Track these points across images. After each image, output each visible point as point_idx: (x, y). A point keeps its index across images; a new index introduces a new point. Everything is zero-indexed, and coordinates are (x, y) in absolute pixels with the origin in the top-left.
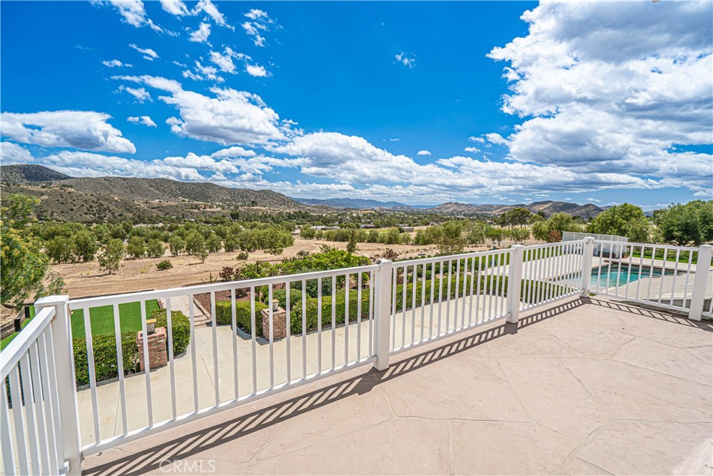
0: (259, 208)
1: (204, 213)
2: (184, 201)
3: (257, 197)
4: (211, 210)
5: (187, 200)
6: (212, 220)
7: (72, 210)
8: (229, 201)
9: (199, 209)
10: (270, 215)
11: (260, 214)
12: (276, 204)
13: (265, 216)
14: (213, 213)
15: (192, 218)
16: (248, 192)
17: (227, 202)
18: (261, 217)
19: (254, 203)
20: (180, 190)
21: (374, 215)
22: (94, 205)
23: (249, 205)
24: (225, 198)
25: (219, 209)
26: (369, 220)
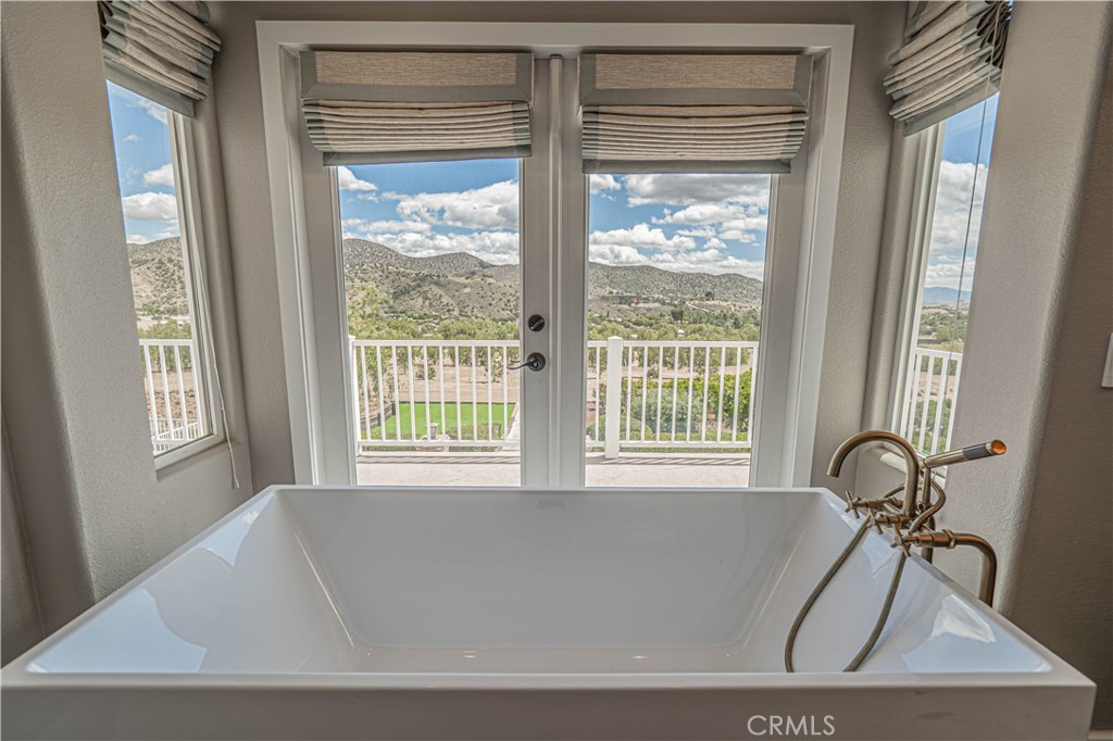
0: (716, 302)
1: (636, 309)
2: (611, 293)
3: (715, 286)
4: (646, 305)
5: (615, 291)
6: (644, 319)
7: (490, 305)
8: (673, 292)
9: (629, 305)
10: (733, 315)
11: (717, 312)
12: (746, 296)
13: (725, 315)
14: (649, 310)
15: (619, 317)
16: (703, 278)
17: (670, 295)
18: (717, 318)
19: (709, 295)
20: (608, 277)
21: (943, 318)
22: (512, 299)
23: (702, 299)
24: (667, 288)
25: (657, 305)
26: (929, 327)
